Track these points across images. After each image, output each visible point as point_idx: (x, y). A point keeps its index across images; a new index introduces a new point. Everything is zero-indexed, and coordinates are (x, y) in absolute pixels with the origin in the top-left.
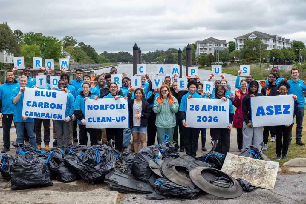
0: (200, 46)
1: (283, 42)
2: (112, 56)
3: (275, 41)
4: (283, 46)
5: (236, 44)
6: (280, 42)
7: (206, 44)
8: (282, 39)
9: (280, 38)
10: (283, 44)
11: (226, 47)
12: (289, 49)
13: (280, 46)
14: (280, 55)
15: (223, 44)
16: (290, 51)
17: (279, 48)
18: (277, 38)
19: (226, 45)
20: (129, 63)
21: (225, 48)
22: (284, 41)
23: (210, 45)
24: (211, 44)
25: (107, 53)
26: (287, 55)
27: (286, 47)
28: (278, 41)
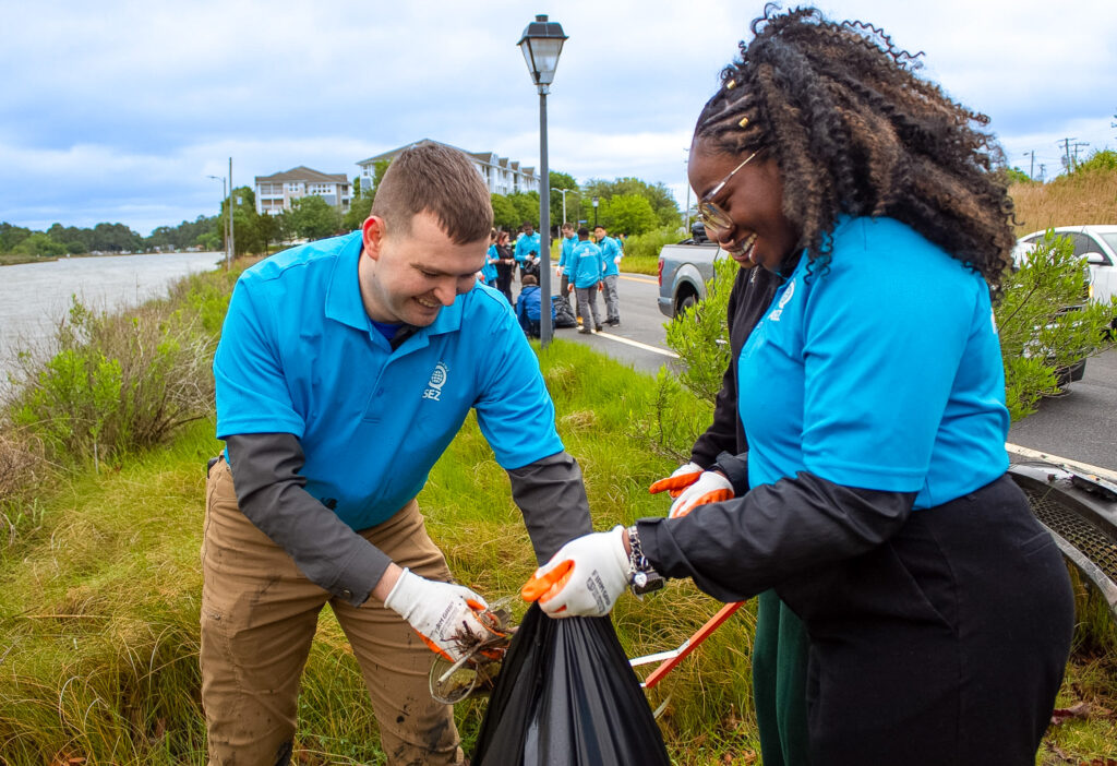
0: (262, 193)
1: (515, 176)
2: (75, 236)
3: (488, 169)
4: (516, 187)
5: (363, 180)
6: (505, 173)
7: (281, 184)
8: (509, 166)
9: (503, 162)
10: (515, 182)
11: (347, 194)
12: (533, 195)
13: (505, 185)
14: (502, 213)
15: (338, 185)
16: (534, 202)
17: (502, 193)
18: (494, 162)
19: (345, 188)
20: (123, 252)
21: (344, 197)
22: (516, 169)
23: (294, 187)
24: (296, 184)
25: (62, 228)
26: (526, 213)
27: (524, 188)
28: (499, 170)
